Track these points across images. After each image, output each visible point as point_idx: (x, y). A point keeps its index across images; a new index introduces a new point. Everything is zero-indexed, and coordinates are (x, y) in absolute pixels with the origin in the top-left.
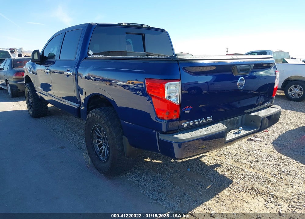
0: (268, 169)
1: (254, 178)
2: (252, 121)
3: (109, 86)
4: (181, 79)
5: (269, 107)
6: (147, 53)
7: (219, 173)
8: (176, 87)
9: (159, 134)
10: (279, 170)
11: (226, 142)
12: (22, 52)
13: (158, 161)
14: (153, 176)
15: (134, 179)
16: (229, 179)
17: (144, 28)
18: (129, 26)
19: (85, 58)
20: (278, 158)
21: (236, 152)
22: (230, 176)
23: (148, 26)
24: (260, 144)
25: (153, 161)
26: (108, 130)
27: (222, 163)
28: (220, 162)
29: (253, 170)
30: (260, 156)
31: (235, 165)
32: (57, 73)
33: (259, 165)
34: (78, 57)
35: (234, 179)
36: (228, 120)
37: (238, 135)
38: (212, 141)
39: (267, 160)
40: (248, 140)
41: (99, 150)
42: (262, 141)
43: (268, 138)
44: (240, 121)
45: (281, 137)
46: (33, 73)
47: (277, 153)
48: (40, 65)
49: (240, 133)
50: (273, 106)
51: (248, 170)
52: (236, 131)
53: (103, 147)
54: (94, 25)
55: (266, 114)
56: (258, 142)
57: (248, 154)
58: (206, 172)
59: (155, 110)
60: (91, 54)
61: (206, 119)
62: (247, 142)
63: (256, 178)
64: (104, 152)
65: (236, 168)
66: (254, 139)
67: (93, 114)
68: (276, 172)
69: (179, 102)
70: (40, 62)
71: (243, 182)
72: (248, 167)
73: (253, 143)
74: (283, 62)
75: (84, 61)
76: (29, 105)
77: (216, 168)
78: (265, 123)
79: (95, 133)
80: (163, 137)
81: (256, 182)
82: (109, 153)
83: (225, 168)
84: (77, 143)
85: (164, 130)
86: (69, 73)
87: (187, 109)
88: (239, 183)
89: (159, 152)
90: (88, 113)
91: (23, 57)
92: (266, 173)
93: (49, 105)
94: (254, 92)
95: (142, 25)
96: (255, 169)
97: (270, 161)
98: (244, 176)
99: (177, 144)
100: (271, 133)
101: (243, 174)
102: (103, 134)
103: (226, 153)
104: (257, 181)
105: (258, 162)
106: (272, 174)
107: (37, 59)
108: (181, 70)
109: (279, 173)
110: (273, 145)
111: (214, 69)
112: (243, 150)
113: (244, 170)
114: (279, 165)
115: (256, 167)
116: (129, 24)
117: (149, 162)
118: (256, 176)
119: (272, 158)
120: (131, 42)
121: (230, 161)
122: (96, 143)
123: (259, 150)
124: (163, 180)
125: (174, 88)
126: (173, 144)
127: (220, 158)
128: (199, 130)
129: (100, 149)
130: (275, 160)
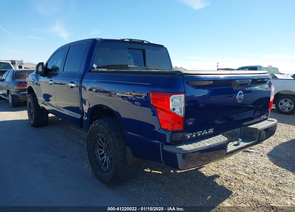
0: (266, 180)
1: (252, 189)
2: (250, 134)
3: (109, 97)
4: (185, 92)
5: (266, 119)
6: (147, 67)
7: (218, 184)
8: (180, 100)
9: (163, 145)
10: (276, 182)
11: (227, 153)
12: (22, 64)
13: (157, 172)
14: (154, 186)
15: (135, 189)
16: (229, 190)
17: (145, 43)
18: (131, 42)
19: (90, 71)
20: (274, 170)
21: (233, 163)
22: (229, 188)
23: (148, 42)
24: (256, 156)
25: (153, 171)
26: (111, 140)
27: (220, 174)
28: (218, 173)
29: (251, 181)
30: (257, 168)
31: (233, 176)
32: (58, 84)
33: (257, 177)
34: (82, 70)
35: (233, 190)
36: (228, 132)
37: (237, 147)
38: (212, 153)
39: (264, 172)
40: (243, 152)
41: (101, 160)
42: (257, 153)
43: (263, 150)
44: (239, 133)
45: (276, 149)
46: (37, 84)
47: (273, 165)
48: (43, 77)
49: (240, 144)
50: (269, 119)
51: (246, 181)
52: (236, 143)
53: (105, 157)
54: (99, 40)
55: (264, 127)
56: (253, 153)
57: (245, 165)
58: (205, 183)
59: (159, 122)
60: (95, 68)
61: (208, 131)
62: (243, 153)
63: (255, 190)
64: (106, 162)
65: (234, 179)
66: (249, 151)
67: (96, 124)
68: (274, 183)
69: (183, 114)
70: (43, 74)
71: (242, 194)
72: (246, 178)
73: (249, 155)
74: (273, 77)
75: (88, 74)
76: (30, 114)
77: (215, 179)
78: (262, 135)
79: (98, 143)
80: (167, 148)
81: (255, 194)
82: (111, 163)
83: (223, 179)
84: (78, 152)
85: (168, 141)
86: (73, 85)
87: (190, 121)
88: (238, 194)
89: (162, 163)
90: (91, 124)
91: (23, 69)
92: (264, 184)
93: (50, 115)
94: (249, 105)
95: (143, 41)
96: (253, 180)
97: (267, 172)
98: (243, 187)
99: (181, 155)
100: (265, 145)
101: (242, 185)
102: (105, 144)
103: (223, 164)
104: (256, 192)
105: (256, 173)
106: (270, 186)
107: (41, 71)
108: (185, 83)
109: (276, 185)
110: (269, 157)
111: (211, 83)
112: (240, 162)
113: (242, 182)
114: (276, 177)
115: (254, 179)
116: (131, 40)
117: (149, 172)
118: (255, 188)
119: (269, 170)
120: (131, 57)
121: (228, 172)
122: (98, 153)
123: (255, 162)
124: (163, 191)
125: (178, 101)
126: (177, 155)
127: (218, 169)
128: (202, 141)
129: (102, 158)
130: (271, 171)
